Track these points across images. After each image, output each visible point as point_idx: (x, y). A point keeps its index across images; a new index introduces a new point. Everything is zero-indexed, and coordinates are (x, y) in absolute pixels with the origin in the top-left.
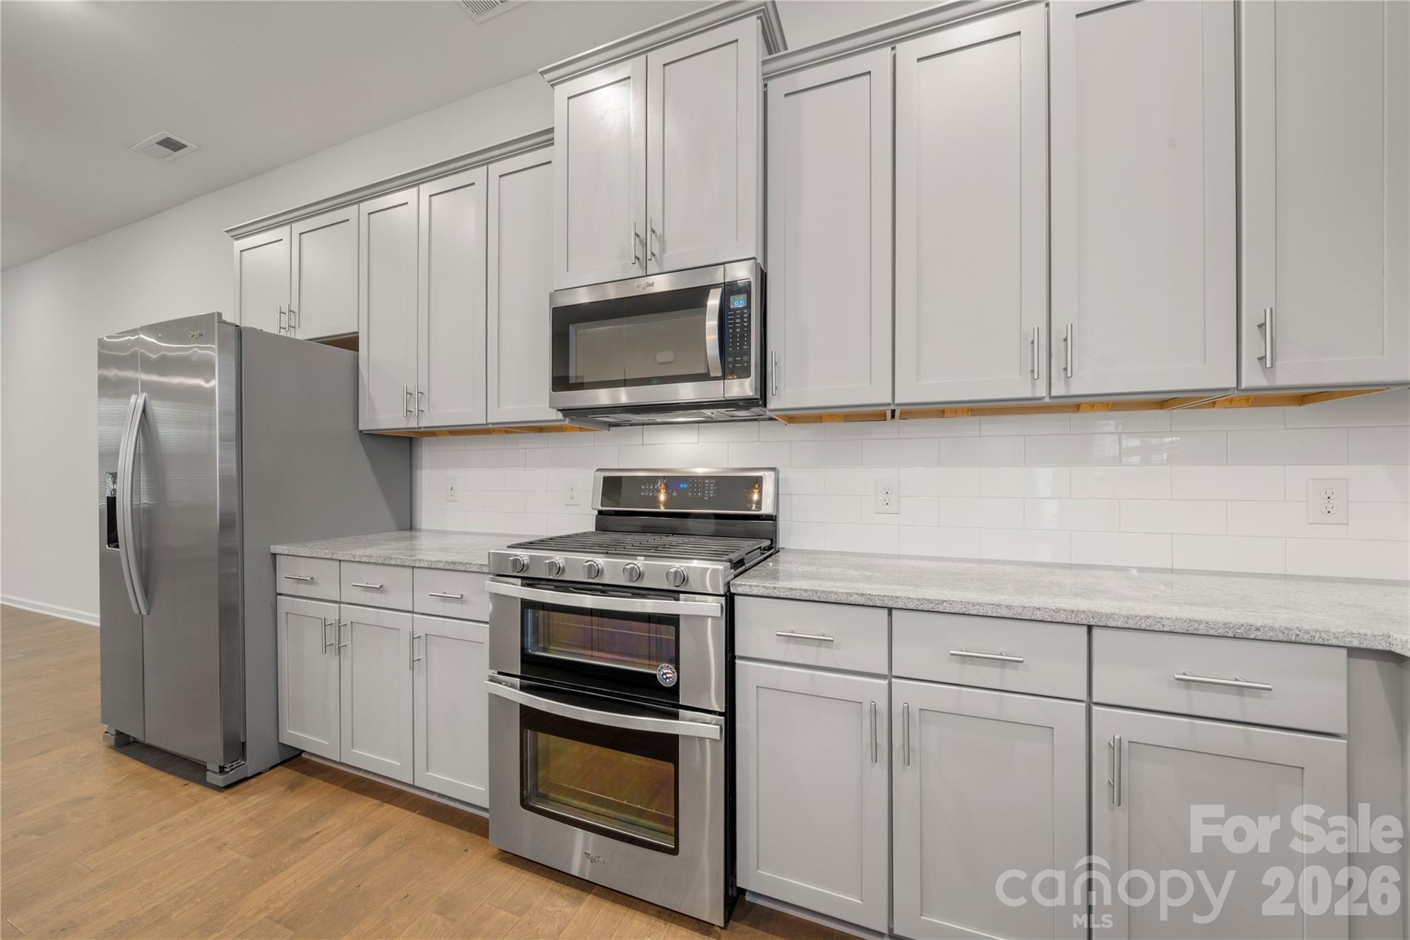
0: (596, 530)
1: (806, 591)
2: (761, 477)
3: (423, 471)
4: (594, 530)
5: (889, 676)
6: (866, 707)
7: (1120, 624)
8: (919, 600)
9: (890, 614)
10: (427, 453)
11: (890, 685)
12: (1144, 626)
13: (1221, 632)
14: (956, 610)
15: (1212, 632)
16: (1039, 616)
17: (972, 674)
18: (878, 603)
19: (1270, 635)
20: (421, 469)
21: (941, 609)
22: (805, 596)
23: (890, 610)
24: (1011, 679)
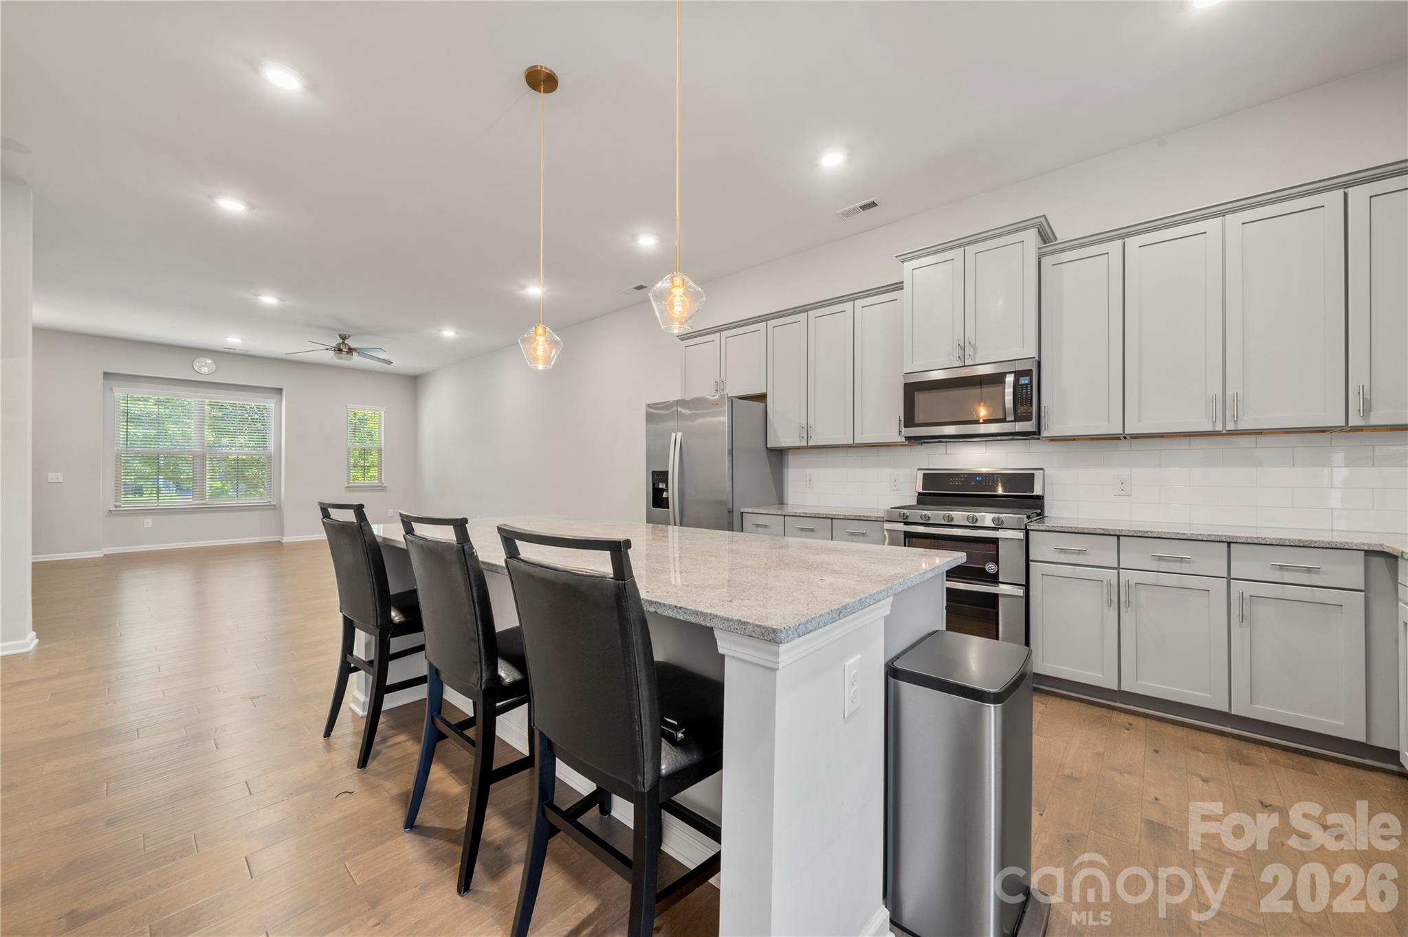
0: (918, 503)
1: (1071, 528)
2: (1033, 474)
3: (790, 470)
4: (916, 504)
5: (1118, 568)
6: (1105, 583)
7: (1243, 541)
8: (1134, 531)
9: (1118, 539)
10: (791, 459)
11: (1119, 573)
12: (1256, 542)
13: (1297, 544)
14: (1155, 536)
15: (1292, 544)
16: (1200, 538)
17: (1164, 566)
18: (1112, 533)
19: (1322, 545)
20: (788, 468)
21: (1147, 535)
22: (1070, 530)
23: (1119, 537)
24: (1185, 568)
